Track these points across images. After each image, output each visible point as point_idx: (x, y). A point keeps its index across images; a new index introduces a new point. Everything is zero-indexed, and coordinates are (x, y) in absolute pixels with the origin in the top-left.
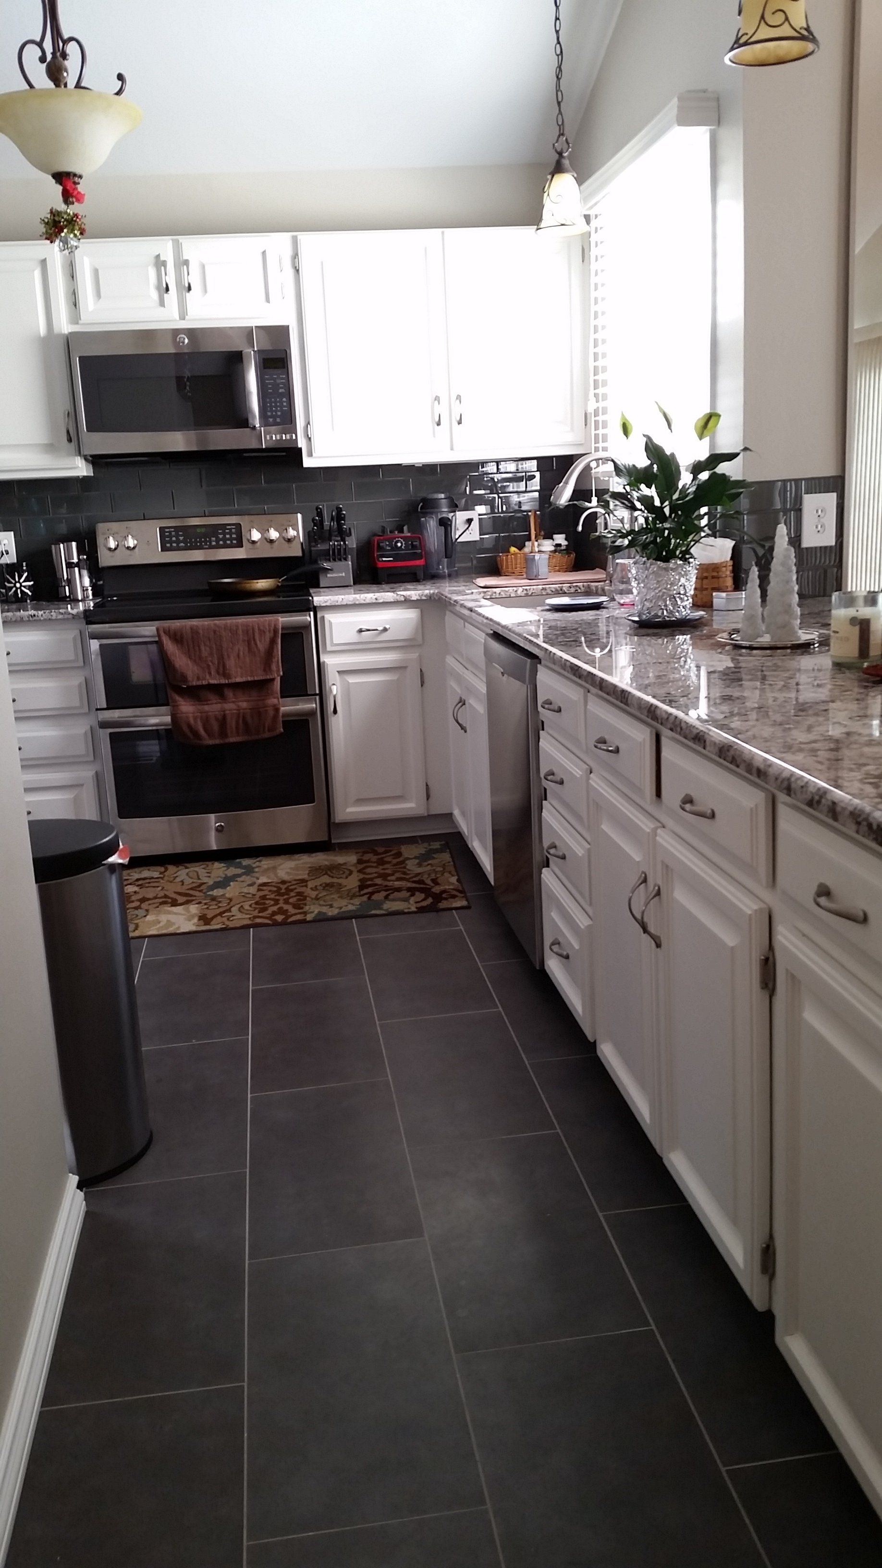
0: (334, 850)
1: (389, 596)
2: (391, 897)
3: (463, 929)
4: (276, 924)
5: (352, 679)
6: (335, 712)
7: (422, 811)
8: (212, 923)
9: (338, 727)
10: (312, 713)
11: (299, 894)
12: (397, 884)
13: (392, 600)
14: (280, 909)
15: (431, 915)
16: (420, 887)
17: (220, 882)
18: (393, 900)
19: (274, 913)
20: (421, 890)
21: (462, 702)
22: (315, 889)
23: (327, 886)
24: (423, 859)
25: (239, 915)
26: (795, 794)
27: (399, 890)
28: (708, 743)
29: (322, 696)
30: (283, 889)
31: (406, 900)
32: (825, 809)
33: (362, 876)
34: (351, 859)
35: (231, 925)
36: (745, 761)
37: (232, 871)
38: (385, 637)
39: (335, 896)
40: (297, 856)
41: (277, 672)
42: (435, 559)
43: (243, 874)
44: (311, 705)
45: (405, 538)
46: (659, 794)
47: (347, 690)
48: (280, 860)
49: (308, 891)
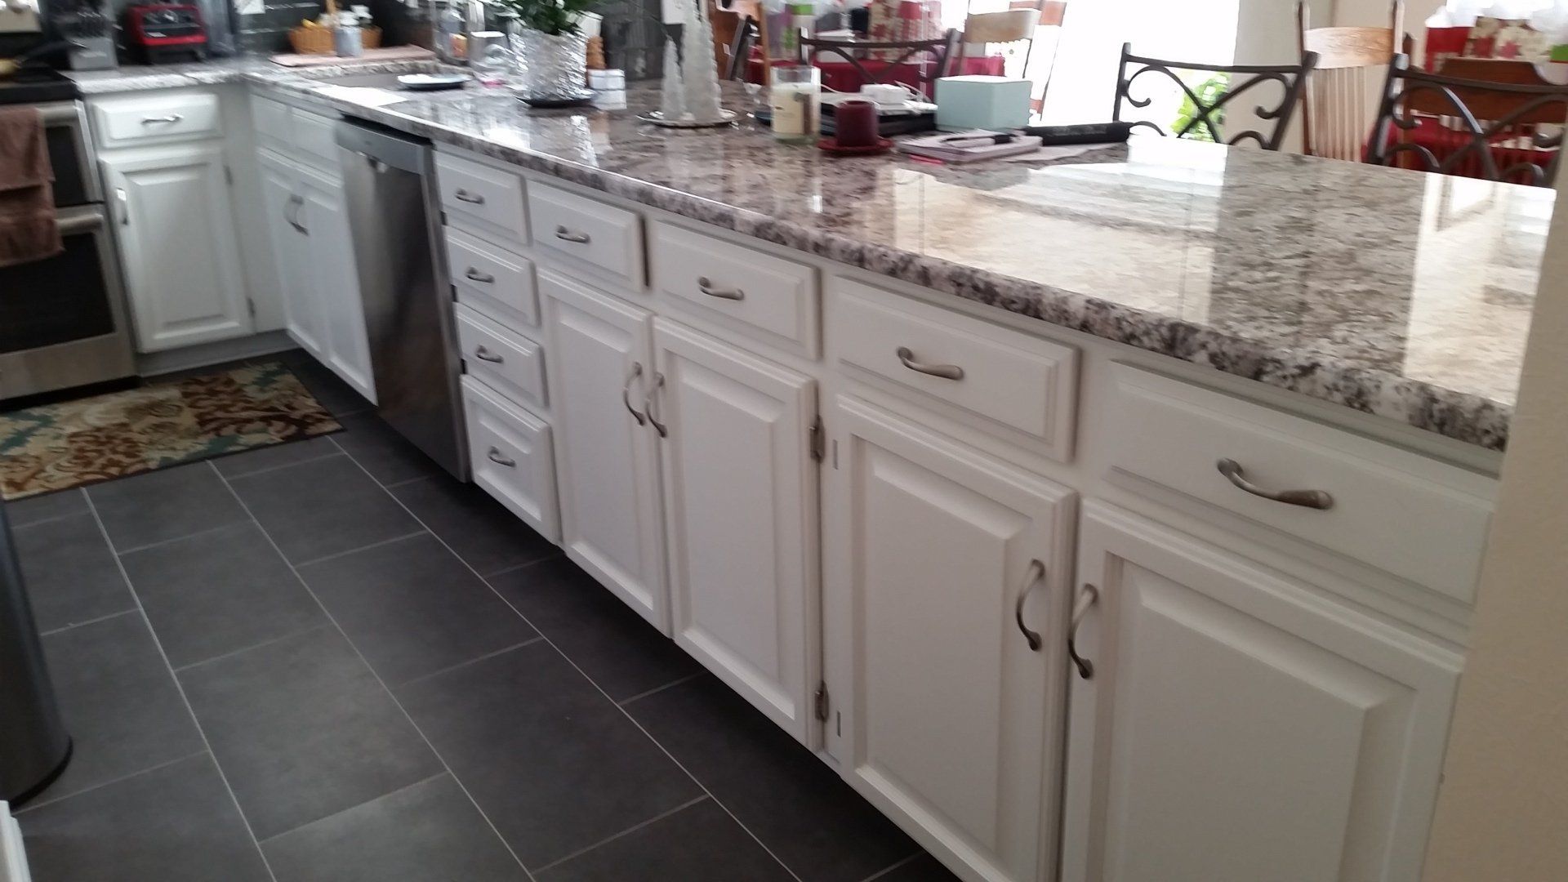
0: (146, 386)
1: (175, 79)
2: (244, 430)
3: (346, 454)
4: (112, 478)
5: (142, 182)
6: (125, 222)
7: (247, 330)
8: (26, 487)
9: (132, 241)
10: (96, 225)
11: (126, 440)
12: (245, 415)
13: (183, 85)
14: (110, 460)
15: (301, 444)
16: (271, 416)
17: (13, 439)
18: (248, 433)
19: (104, 467)
20: (280, 418)
21: (297, 201)
22: (143, 432)
23: (157, 427)
24: (264, 382)
25: (60, 475)
26: (871, 264)
27: (249, 421)
28: (737, 222)
29: (105, 203)
30: (101, 438)
31: (264, 431)
32: (912, 275)
33: (196, 411)
34: (172, 393)
35: (54, 486)
36: (794, 237)
37: (23, 425)
38: (177, 128)
39: (172, 438)
40: (100, 398)
41: (45, 177)
42: (212, 34)
43: (41, 426)
44: (95, 215)
45: (176, 10)
46: (647, 280)
47: (136, 192)
48: (84, 405)
49: (136, 437)
